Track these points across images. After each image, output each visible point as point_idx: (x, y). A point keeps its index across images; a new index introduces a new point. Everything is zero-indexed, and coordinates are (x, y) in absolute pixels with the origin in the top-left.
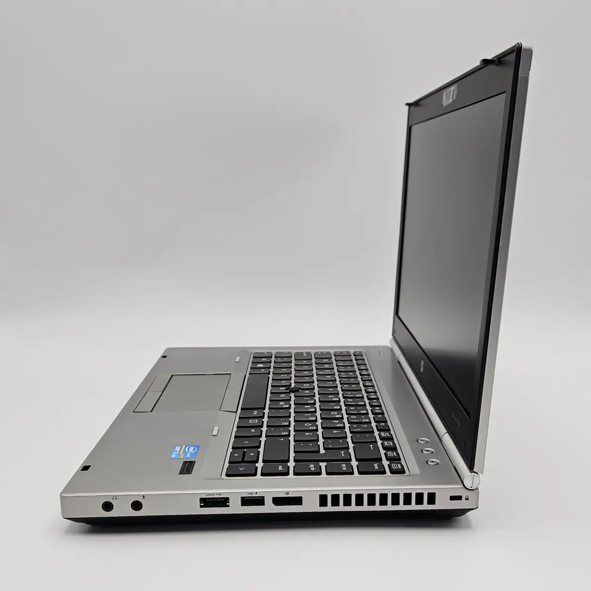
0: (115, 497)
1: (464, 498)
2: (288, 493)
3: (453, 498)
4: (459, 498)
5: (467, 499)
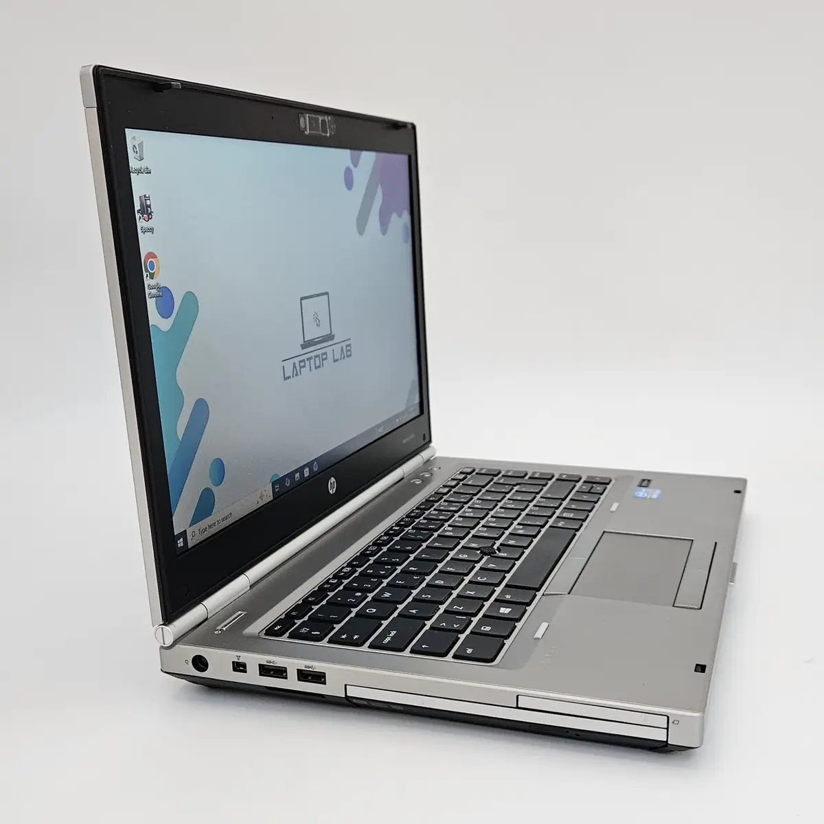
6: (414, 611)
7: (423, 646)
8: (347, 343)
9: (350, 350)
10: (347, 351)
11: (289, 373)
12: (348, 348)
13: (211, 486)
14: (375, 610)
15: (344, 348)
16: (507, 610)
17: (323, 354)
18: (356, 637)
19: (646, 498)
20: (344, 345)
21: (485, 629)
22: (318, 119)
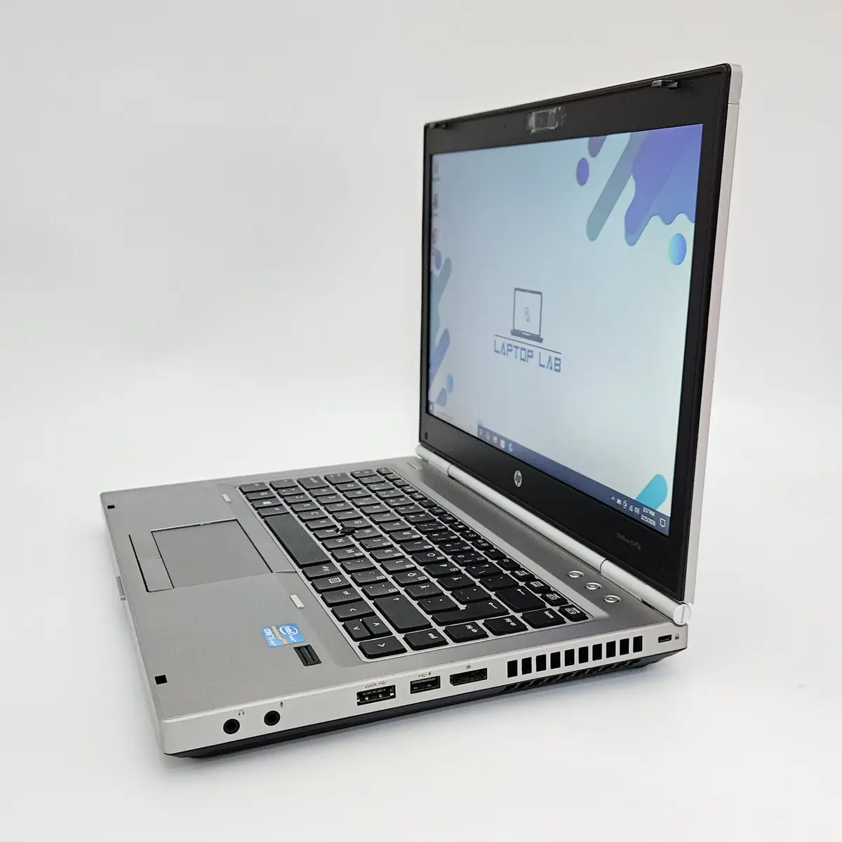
0: (242, 712)
1: (673, 638)
2: (469, 667)
3: (662, 639)
4: (668, 638)
5: (677, 638)
8: (558, 356)
9: (558, 365)
10: (556, 365)
11: (499, 348)
12: (558, 362)
13: (446, 388)
15: (553, 360)
17: (529, 351)
20: (554, 355)
22: (547, 113)
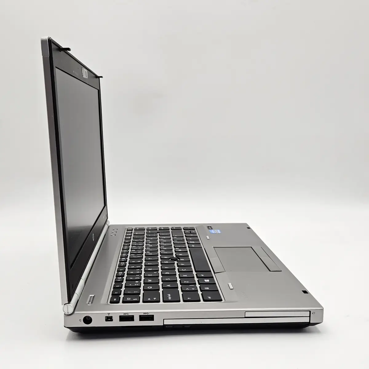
6: (169, 285)
7: (188, 298)
14: (151, 287)
16: (208, 281)
18: (155, 299)
19: (216, 233)
21: (207, 289)
